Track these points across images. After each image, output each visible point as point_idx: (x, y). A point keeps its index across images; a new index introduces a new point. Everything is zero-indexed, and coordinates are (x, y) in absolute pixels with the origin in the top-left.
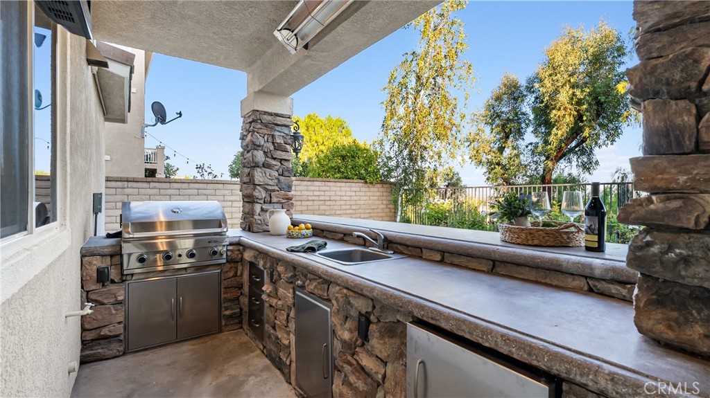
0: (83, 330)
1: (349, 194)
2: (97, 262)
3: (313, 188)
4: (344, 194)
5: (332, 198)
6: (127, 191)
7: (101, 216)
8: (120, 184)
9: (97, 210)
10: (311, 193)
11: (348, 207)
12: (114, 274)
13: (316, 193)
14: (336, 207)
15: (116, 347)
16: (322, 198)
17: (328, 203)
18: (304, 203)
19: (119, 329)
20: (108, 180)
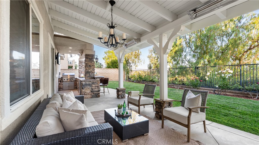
0: (59, 87)
1: (114, 72)
2: (60, 80)
3: (104, 71)
4: (112, 72)
5: (109, 73)
6: (64, 72)
7: (60, 75)
8: (63, 70)
9: (60, 74)
10: (104, 72)
11: (113, 75)
12: (62, 81)
13: (105, 72)
14: (110, 75)
15: (62, 89)
16: (106, 73)
17: (108, 74)
18: (102, 74)
19: (62, 87)
20: (61, 70)
